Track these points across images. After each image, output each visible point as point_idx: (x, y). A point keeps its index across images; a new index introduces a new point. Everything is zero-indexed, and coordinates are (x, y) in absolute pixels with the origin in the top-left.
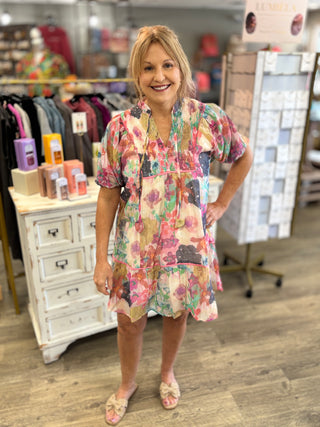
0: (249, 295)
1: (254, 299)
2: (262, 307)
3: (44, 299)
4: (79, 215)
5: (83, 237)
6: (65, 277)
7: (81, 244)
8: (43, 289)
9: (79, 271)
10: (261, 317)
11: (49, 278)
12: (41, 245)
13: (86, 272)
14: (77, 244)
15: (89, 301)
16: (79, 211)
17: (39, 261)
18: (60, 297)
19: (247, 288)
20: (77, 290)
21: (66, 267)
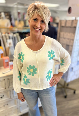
0: (66, 97)
1: (67, 99)
2: (70, 102)
4: (8, 79)
6: (3, 101)
7: (9, 89)
9: (8, 98)
10: (71, 107)
13: (11, 98)
16: (8, 78)
19: (65, 94)
20: (8, 104)
21: (3, 97)
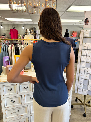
0: (85, 115)
3: (6, 114)
4: (20, 84)
5: (21, 92)
6: (14, 106)
8: (5, 110)
9: (19, 104)
11: (8, 106)
12: (5, 94)
13: (22, 105)
14: (19, 94)
15: (23, 115)
17: (4, 100)
18: (12, 113)
20: (19, 111)
21: (14, 102)
